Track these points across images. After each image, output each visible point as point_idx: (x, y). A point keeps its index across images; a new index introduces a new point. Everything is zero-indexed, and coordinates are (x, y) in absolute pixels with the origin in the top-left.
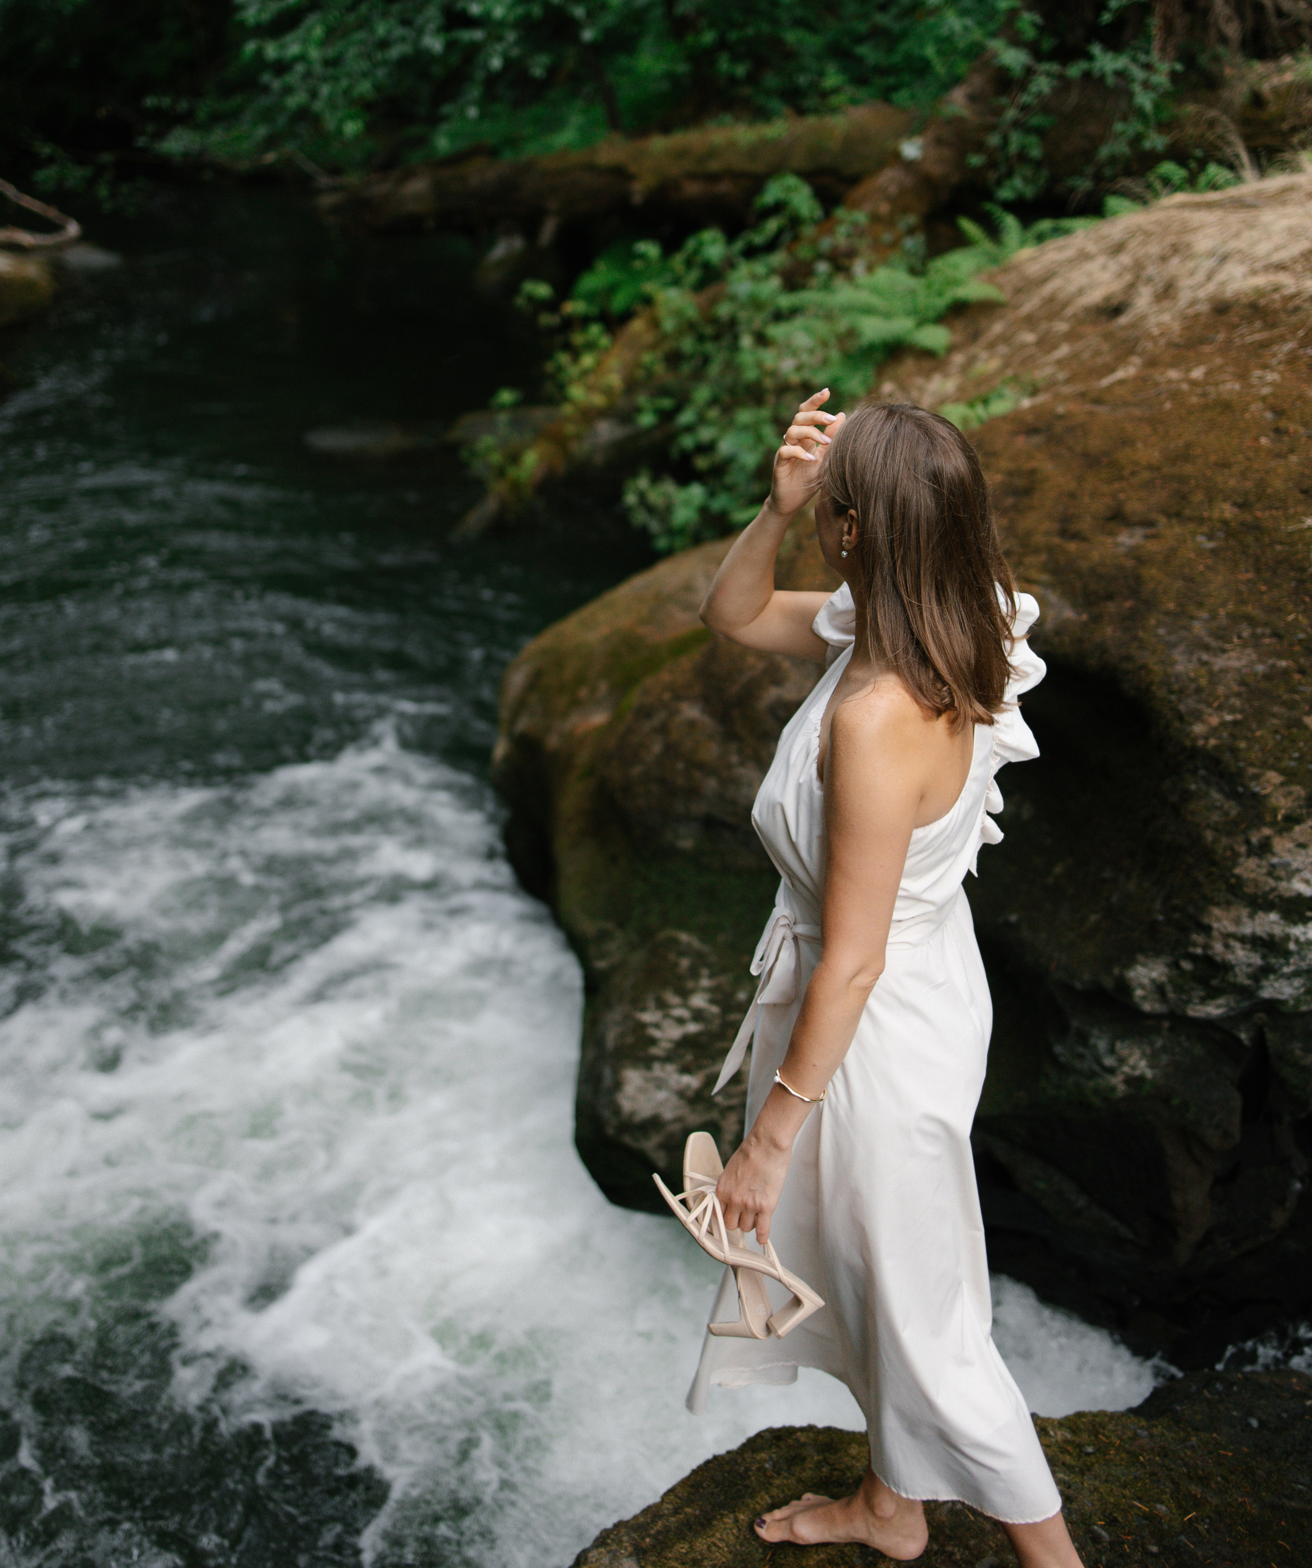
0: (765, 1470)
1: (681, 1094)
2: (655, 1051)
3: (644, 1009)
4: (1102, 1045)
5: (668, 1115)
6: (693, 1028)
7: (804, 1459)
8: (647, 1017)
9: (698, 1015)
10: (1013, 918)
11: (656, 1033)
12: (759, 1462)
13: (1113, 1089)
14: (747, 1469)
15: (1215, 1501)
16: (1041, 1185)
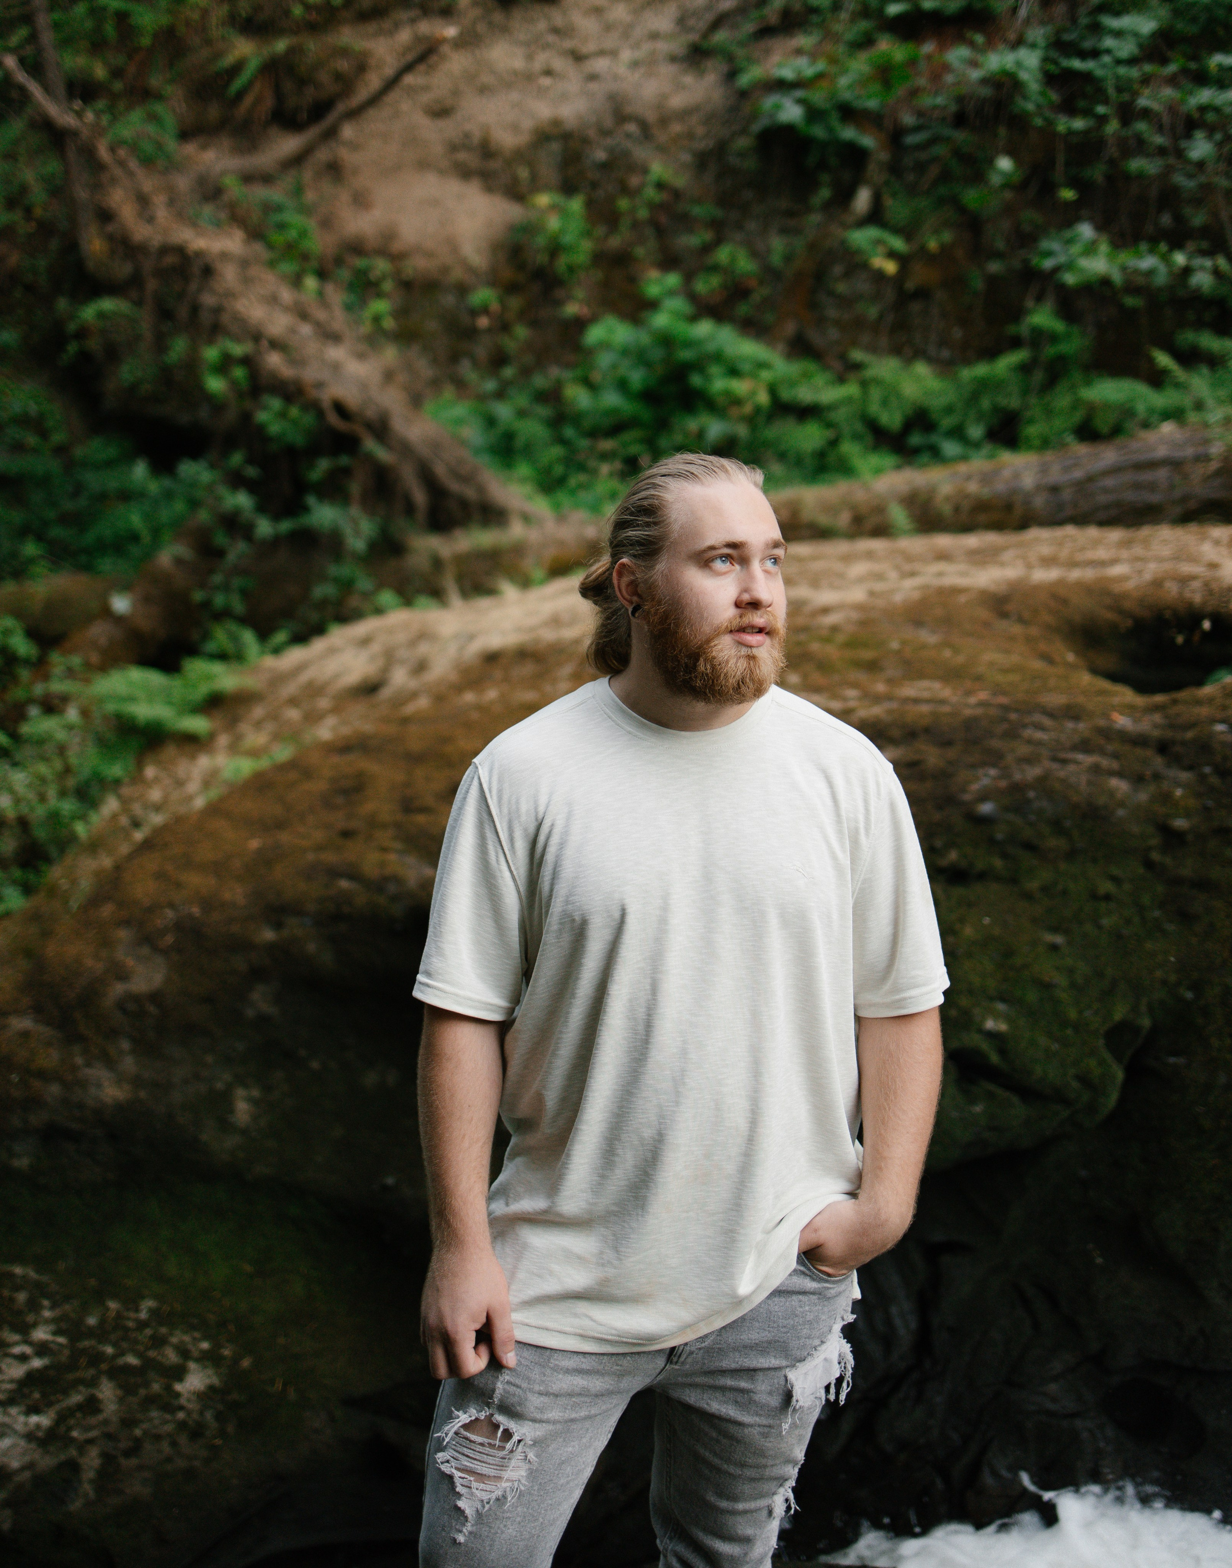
10: (390, 1181)
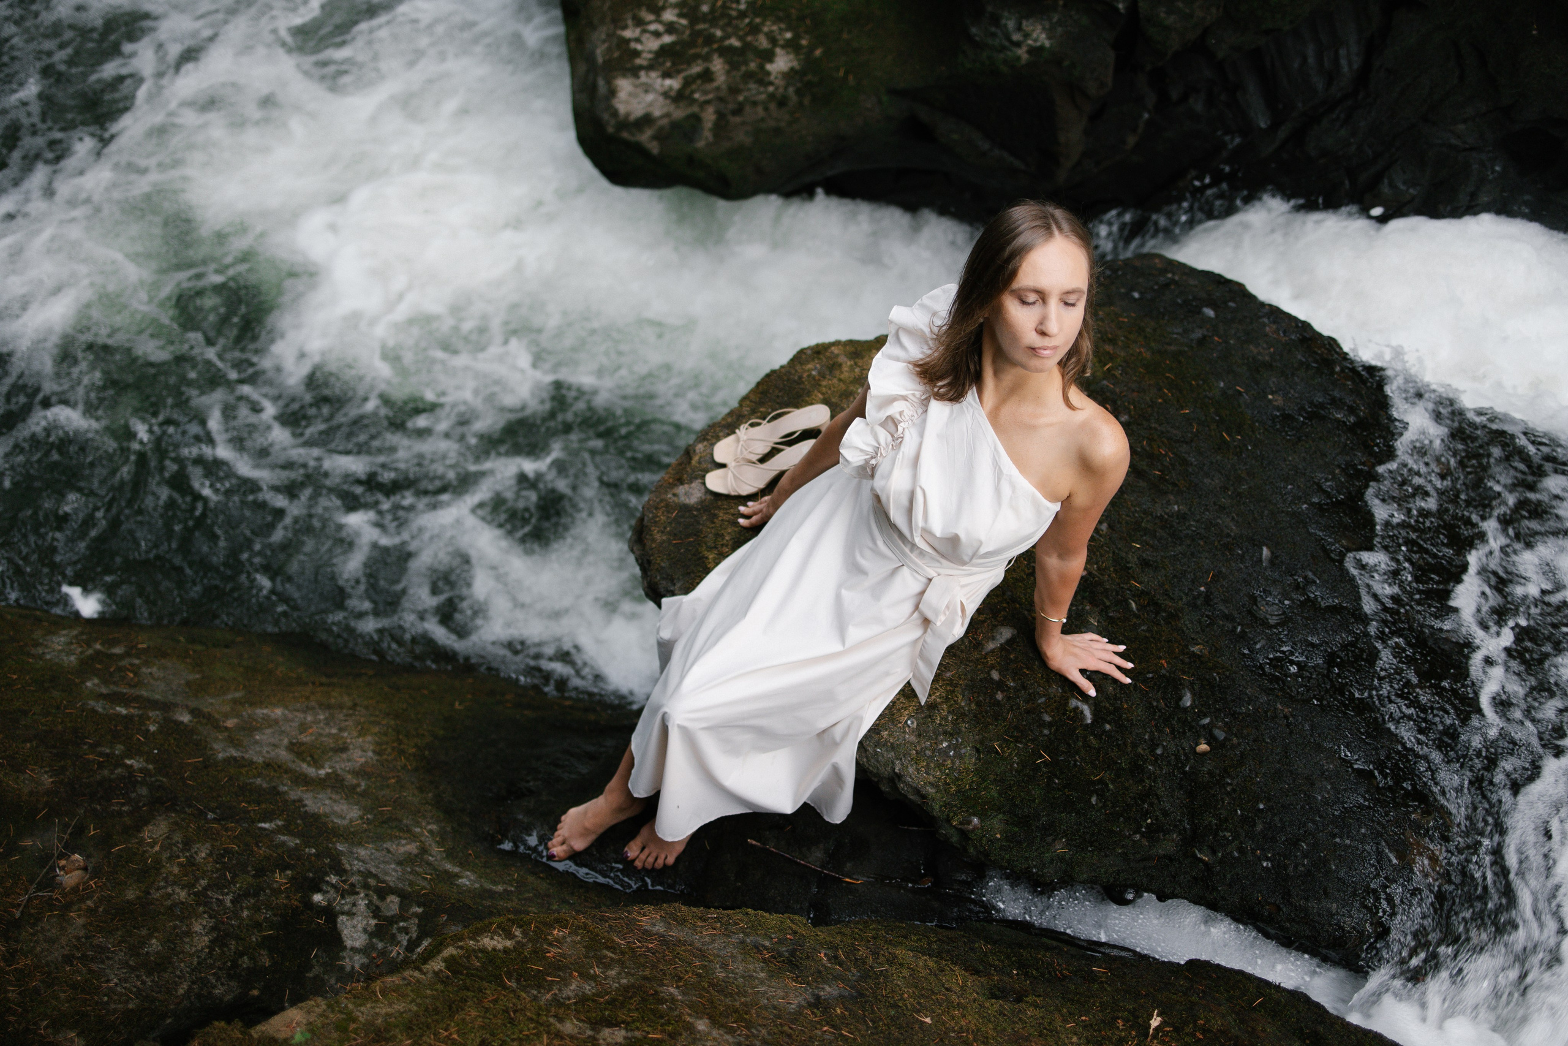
0: (814, 378)
1: (666, 94)
2: (638, 61)
3: (625, 27)
4: (1011, 24)
5: (657, 113)
6: (667, 39)
7: (840, 365)
8: (628, 34)
9: (671, 28)
11: (639, 47)
12: (808, 370)
13: (1019, 58)
14: (800, 377)
15: (1123, 354)
16: (955, 136)
